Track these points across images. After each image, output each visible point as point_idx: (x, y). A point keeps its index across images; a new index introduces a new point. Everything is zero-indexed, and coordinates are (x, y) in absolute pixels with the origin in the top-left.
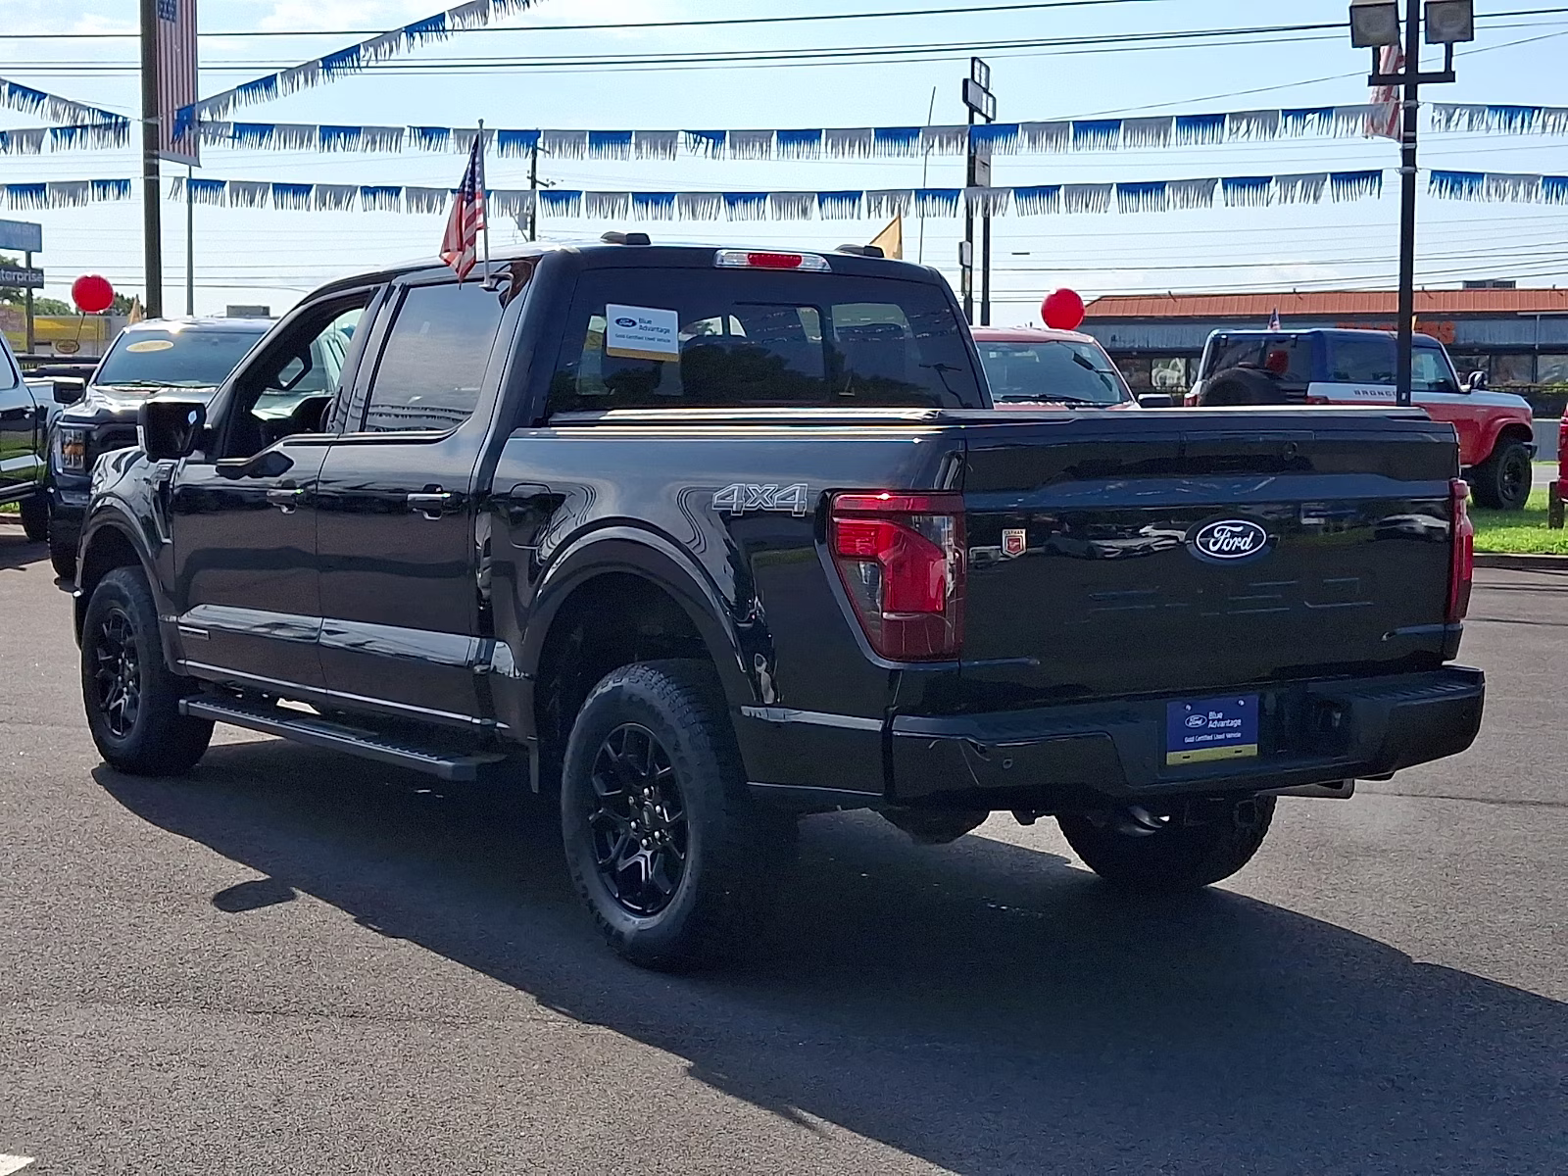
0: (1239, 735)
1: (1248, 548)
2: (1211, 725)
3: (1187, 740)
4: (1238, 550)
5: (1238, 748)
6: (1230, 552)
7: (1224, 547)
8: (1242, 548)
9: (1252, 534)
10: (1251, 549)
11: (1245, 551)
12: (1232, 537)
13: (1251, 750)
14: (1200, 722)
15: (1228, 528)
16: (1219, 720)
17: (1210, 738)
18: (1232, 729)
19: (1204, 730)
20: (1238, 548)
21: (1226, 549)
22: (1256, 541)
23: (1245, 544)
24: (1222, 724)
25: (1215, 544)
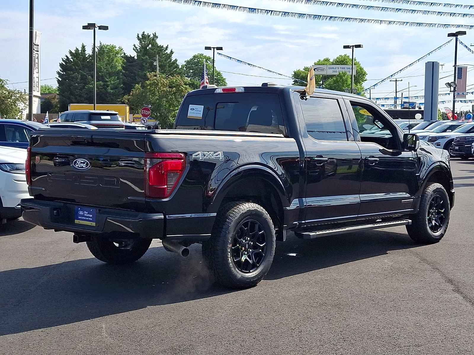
0: (92, 219)
1: (85, 167)
2: (85, 215)
3: (79, 217)
4: (82, 167)
5: (92, 223)
6: (80, 167)
7: (79, 166)
8: (83, 167)
9: (86, 163)
10: (86, 167)
11: (84, 168)
12: (81, 163)
13: (94, 224)
14: (82, 213)
15: (80, 161)
16: (87, 214)
17: (85, 218)
18: (90, 217)
19: (83, 216)
20: (82, 166)
21: (80, 166)
22: (87, 164)
23: (84, 165)
24: (88, 215)
25: (77, 165)
